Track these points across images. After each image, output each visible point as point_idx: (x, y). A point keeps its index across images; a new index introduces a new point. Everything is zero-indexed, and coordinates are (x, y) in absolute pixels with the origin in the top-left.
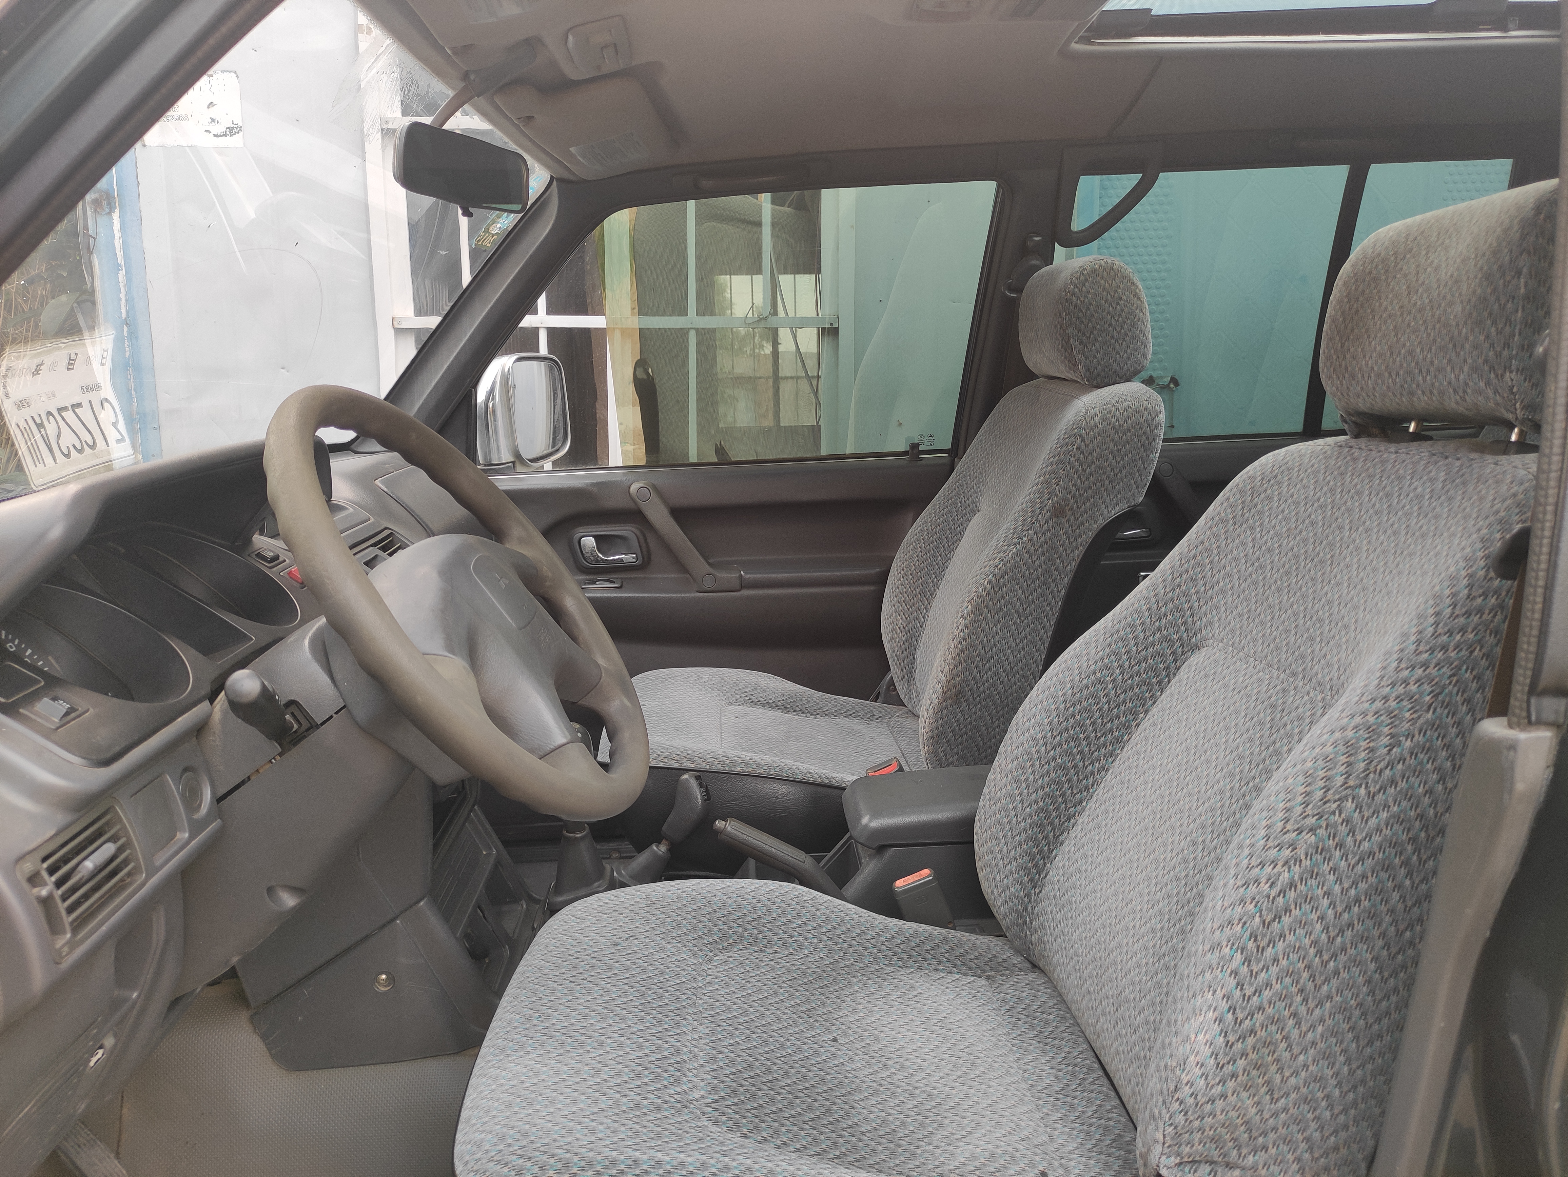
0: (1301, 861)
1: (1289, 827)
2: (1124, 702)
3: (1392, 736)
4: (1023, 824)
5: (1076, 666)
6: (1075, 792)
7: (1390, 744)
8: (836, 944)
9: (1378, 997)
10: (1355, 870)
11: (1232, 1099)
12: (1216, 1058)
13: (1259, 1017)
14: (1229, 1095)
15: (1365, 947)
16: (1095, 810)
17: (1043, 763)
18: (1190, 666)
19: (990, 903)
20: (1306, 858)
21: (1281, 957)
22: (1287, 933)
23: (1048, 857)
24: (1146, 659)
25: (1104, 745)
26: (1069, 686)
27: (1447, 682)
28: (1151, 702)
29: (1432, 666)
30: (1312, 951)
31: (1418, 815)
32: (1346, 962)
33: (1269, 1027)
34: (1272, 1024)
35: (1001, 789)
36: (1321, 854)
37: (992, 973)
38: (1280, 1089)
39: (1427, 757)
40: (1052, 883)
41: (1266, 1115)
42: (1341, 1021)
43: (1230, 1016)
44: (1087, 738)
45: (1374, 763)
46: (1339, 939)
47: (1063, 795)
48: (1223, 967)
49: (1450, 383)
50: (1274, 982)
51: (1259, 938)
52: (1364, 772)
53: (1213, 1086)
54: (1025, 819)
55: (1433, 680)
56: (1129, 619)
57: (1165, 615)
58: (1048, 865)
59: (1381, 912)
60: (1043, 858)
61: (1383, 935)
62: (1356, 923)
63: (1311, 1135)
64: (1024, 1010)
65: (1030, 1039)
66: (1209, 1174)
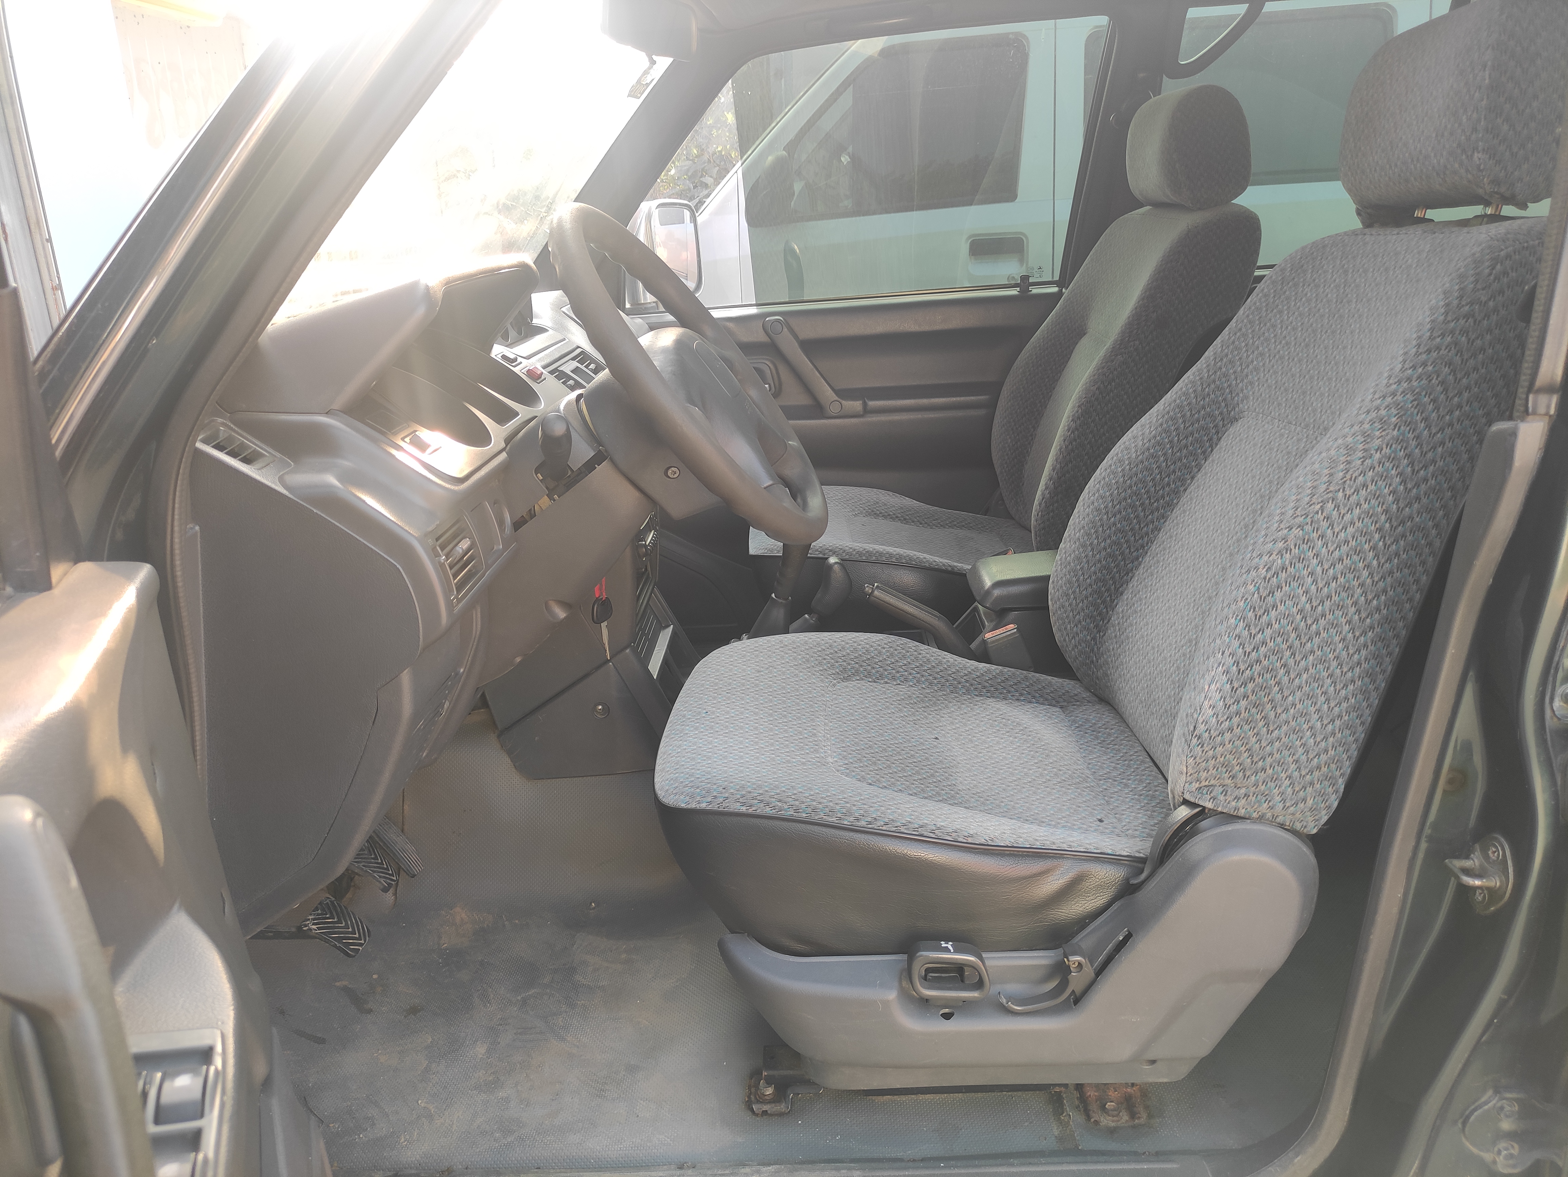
0: (1291, 550)
1: (1282, 526)
2: (1174, 471)
3: (1365, 450)
4: (1088, 581)
5: (1133, 445)
6: (1132, 550)
7: (1363, 457)
9: (1351, 652)
10: (1333, 555)
11: (1237, 731)
12: (1224, 701)
13: (1257, 668)
14: (1235, 728)
15: (1341, 613)
16: (1149, 562)
17: (1105, 528)
18: (1229, 435)
19: (1063, 650)
20: (1295, 548)
21: (1274, 623)
22: (1279, 605)
23: (1111, 606)
24: (1192, 434)
25: (1157, 509)
26: (1127, 462)
27: (1410, 406)
28: (1196, 470)
29: (1398, 394)
30: (1299, 617)
31: (1384, 510)
32: (1325, 625)
33: (1265, 675)
34: (1267, 673)
35: (1070, 555)
36: (1307, 544)
37: (1066, 704)
38: (1274, 723)
39: (1392, 465)
40: (1113, 626)
41: (1264, 744)
42: (1322, 670)
43: (1235, 668)
44: (1142, 504)
45: (1350, 473)
46: (1320, 608)
47: (1122, 554)
48: (1229, 633)
49: (1433, 167)
50: (1268, 641)
51: (1257, 609)
52: (1341, 479)
53: (1222, 723)
54: (1090, 576)
55: (1399, 405)
56: (1178, 401)
57: (1209, 395)
58: (1111, 613)
59: (1354, 586)
60: (1106, 607)
61: (1355, 603)
62: (1333, 595)
63: (1299, 758)
64: (1091, 727)
65: (1095, 745)
66: (1222, 793)
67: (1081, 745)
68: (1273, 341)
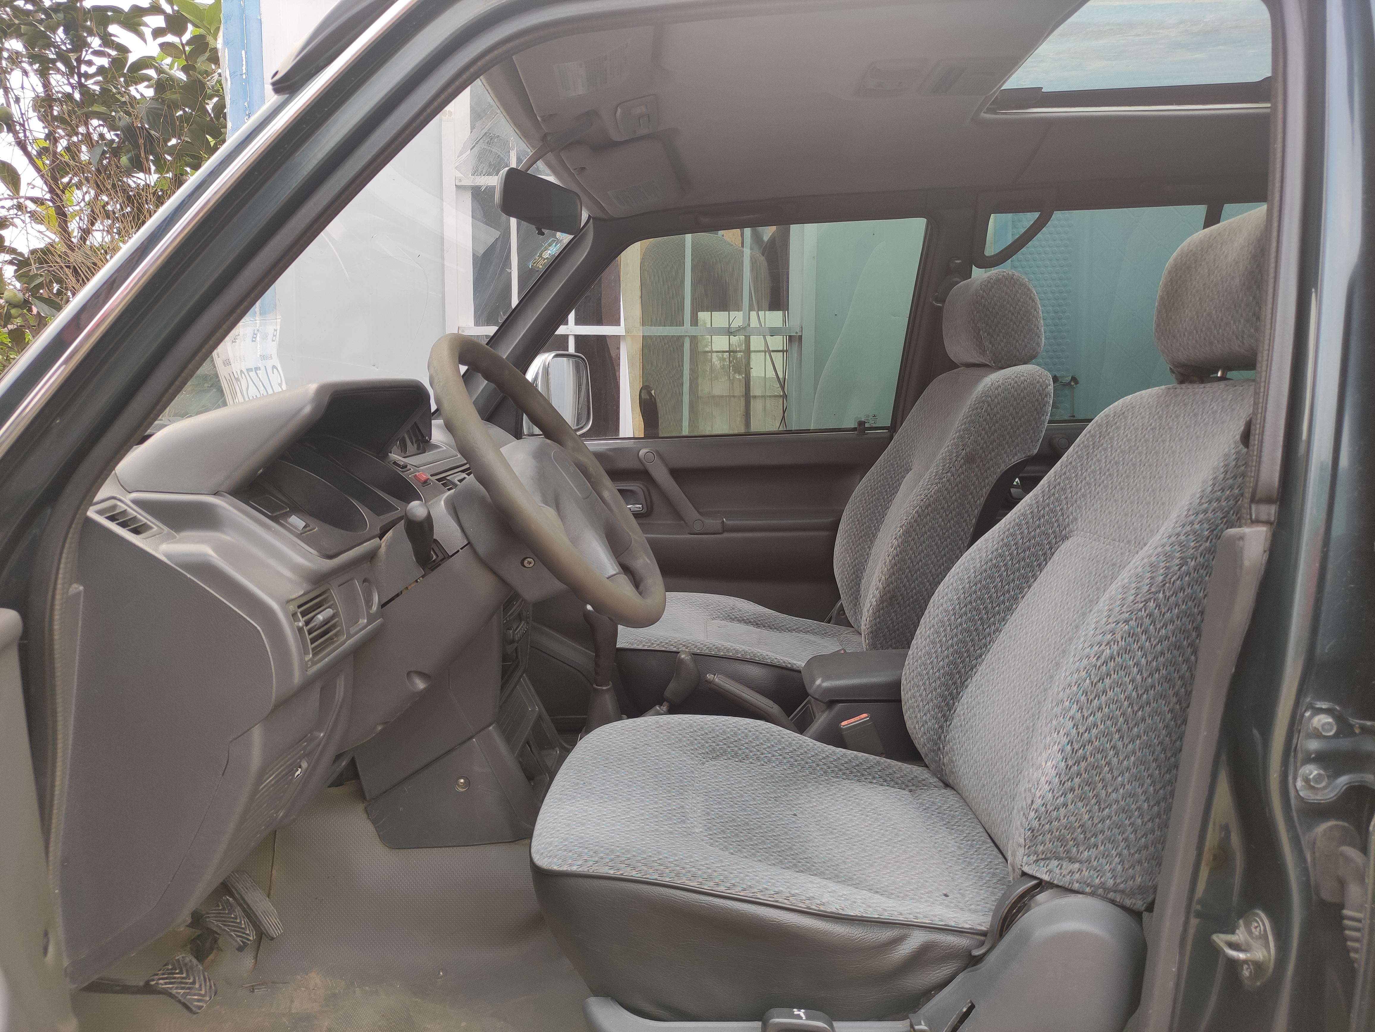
0: (1118, 642)
1: (1110, 620)
2: (1013, 580)
3: (1182, 558)
4: (937, 674)
5: (978, 556)
6: (976, 648)
7: (1180, 564)
8: (796, 761)
9: (1174, 738)
10: (1156, 648)
11: (1071, 807)
12: (1059, 777)
13: (1089, 748)
14: (1069, 804)
15: (1164, 702)
16: (991, 659)
17: (953, 628)
18: (1061, 551)
19: (913, 737)
20: (1122, 640)
21: (1104, 706)
22: (1108, 690)
23: (957, 698)
24: (1029, 548)
25: (999, 613)
26: (972, 571)
27: (1220, 522)
28: (1033, 580)
29: (1210, 512)
30: (1126, 703)
31: (1200, 611)
32: (1150, 712)
33: (1096, 755)
34: (1098, 753)
35: (921, 650)
36: (1132, 637)
37: (914, 788)
38: (1105, 801)
39: (1205, 572)
40: (959, 716)
41: (1096, 821)
42: (1148, 754)
43: (1069, 747)
44: (985, 608)
45: (1169, 577)
46: (1145, 696)
47: (968, 651)
48: (1064, 715)
49: (1233, 332)
50: (1099, 723)
51: (1089, 694)
52: (1162, 582)
53: (1057, 798)
54: (939, 670)
55: (1210, 521)
56: (1017, 520)
57: (1043, 516)
58: (957, 704)
59: (1174, 678)
60: (953, 699)
61: (1176, 694)
62: (1157, 685)
63: (1128, 836)
64: (937, 809)
65: (940, 826)
66: (1057, 867)
67: (928, 825)
68: (1098, 472)
